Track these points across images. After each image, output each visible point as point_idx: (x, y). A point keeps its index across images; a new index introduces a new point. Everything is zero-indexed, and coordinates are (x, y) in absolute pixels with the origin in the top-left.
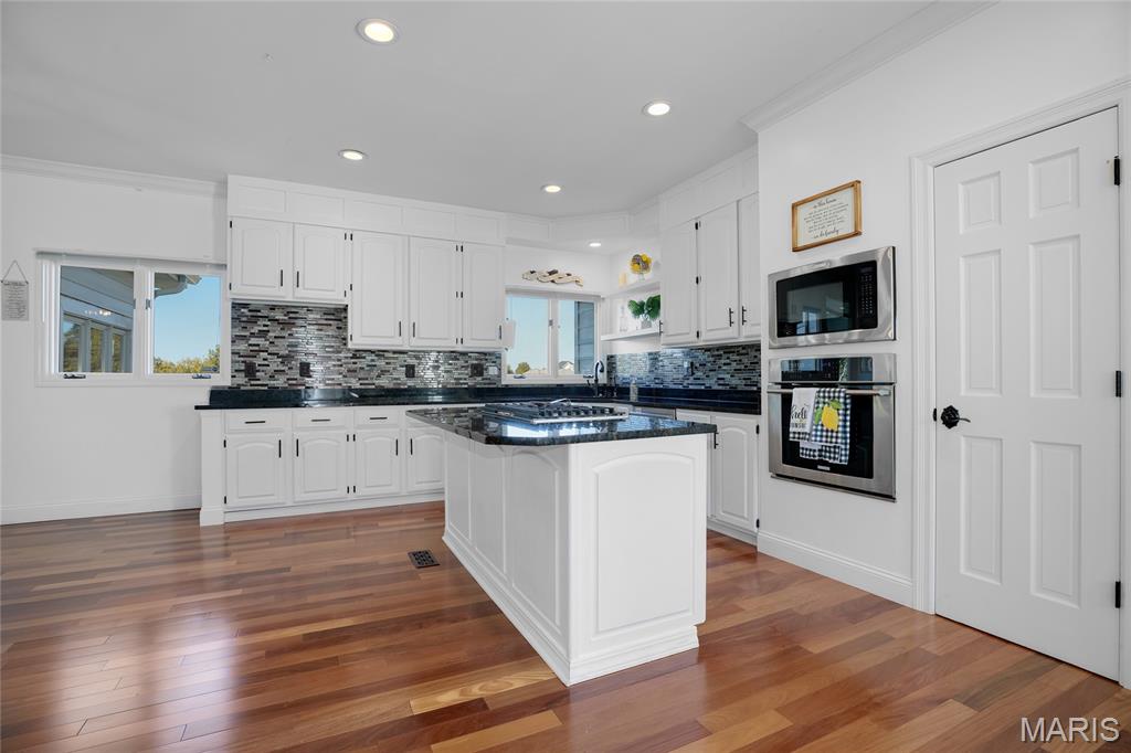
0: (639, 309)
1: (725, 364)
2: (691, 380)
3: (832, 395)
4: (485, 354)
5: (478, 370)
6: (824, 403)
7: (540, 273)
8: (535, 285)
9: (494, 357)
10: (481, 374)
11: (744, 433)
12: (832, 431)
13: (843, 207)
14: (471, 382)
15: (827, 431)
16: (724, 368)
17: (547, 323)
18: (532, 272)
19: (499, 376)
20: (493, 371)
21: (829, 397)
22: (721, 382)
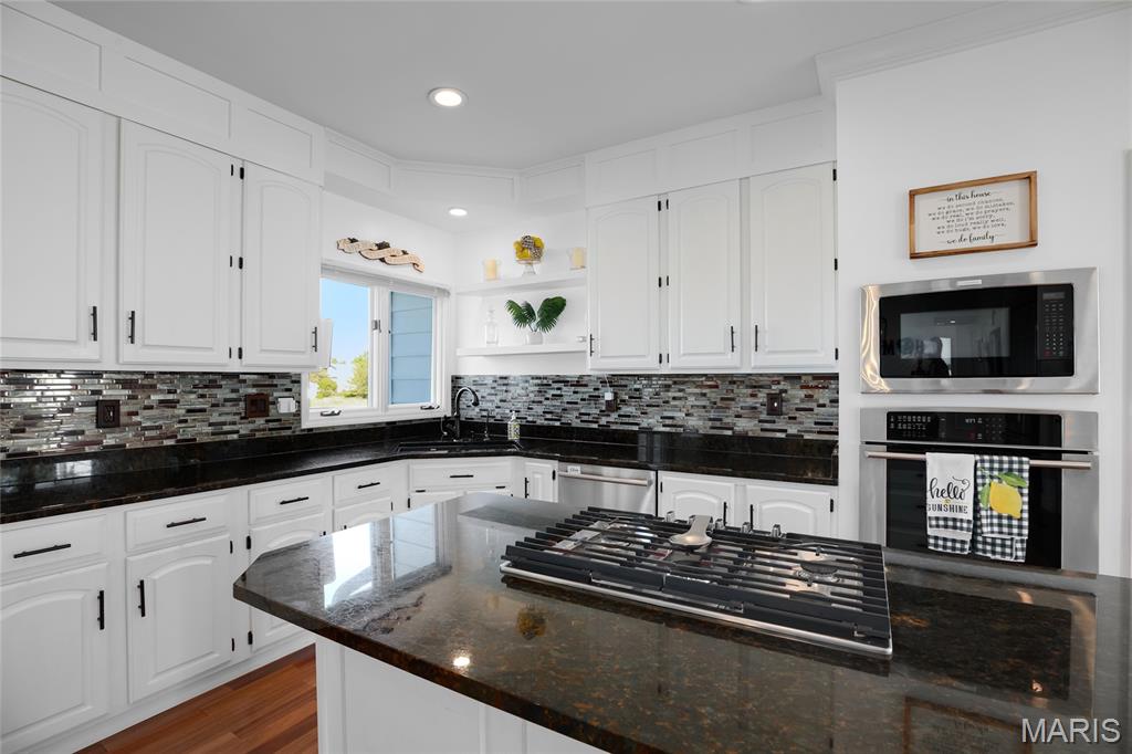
0: (523, 315)
1: (674, 398)
2: (614, 417)
3: (1006, 466)
4: (271, 376)
5: (258, 405)
6: (992, 477)
7: (365, 244)
8: (355, 261)
9: (291, 382)
10: (265, 412)
11: (808, 511)
12: (1010, 518)
13: (1005, 206)
14: (244, 429)
15: (1000, 517)
16: (673, 403)
17: (369, 325)
18: (353, 241)
19: (298, 414)
20: (286, 406)
21: (1001, 470)
22: (668, 422)
